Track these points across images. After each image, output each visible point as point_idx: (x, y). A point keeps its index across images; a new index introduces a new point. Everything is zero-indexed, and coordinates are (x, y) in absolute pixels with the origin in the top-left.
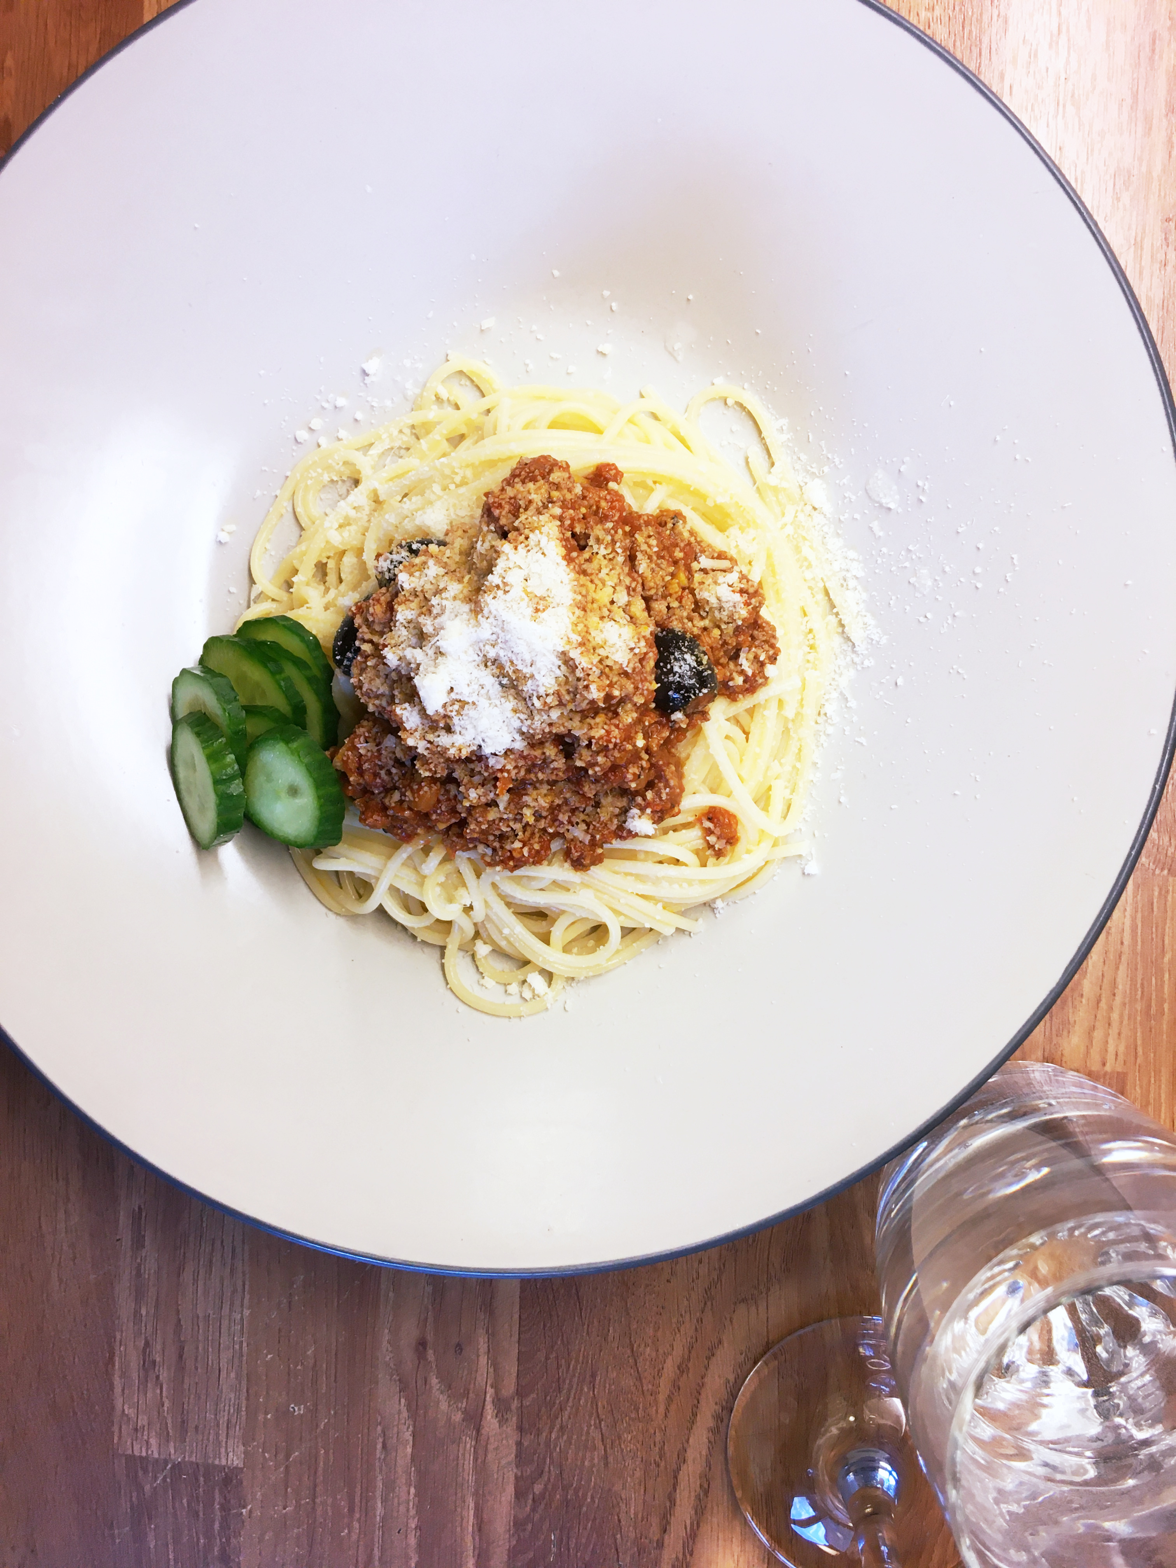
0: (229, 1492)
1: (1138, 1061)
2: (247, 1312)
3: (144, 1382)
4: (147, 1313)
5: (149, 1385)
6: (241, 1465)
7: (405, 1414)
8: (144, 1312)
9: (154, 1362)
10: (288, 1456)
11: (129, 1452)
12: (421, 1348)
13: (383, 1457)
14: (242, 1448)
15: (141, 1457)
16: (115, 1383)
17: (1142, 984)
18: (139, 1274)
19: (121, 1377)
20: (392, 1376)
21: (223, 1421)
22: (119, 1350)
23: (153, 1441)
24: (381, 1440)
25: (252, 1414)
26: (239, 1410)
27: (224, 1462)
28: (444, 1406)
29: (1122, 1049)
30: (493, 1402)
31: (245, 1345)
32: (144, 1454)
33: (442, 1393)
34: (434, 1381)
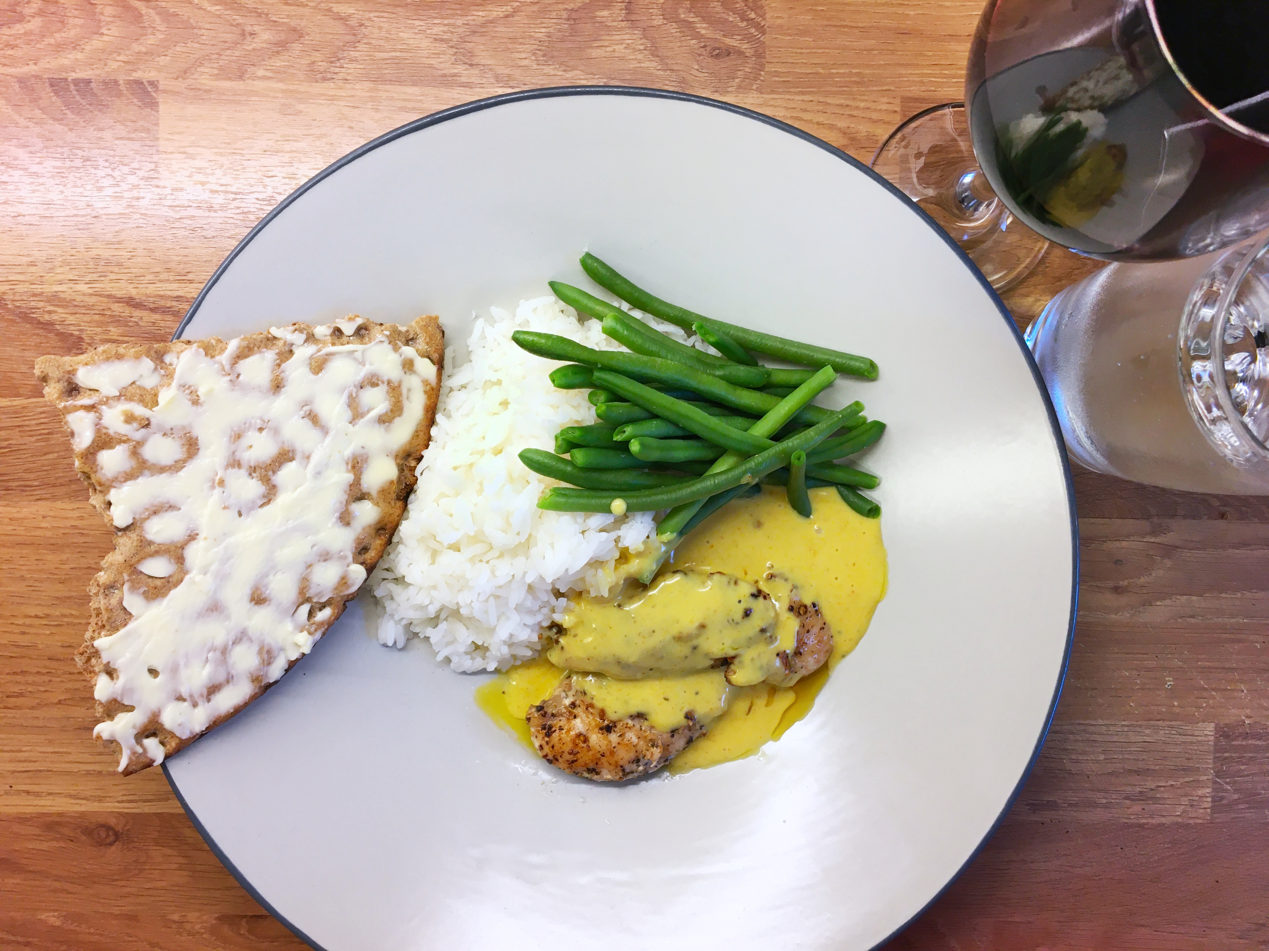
0: (1233, 734)
1: (893, 88)
2: (1100, 722)
3: (1156, 800)
4: (1104, 798)
5: (1158, 796)
6: (1213, 725)
7: (1168, 602)
8: (1104, 801)
9: (1141, 792)
10: (1205, 689)
11: (1209, 810)
12: (1119, 590)
13: (1200, 618)
14: (1200, 725)
15: (1213, 801)
16: (1158, 822)
17: (840, 87)
18: (1076, 805)
19: (1153, 818)
20: (1140, 612)
21: (1182, 739)
22: (1133, 820)
23: (1200, 793)
24: (1188, 619)
25: (1175, 717)
26: (1172, 727)
27: (1212, 738)
28: (1161, 573)
29: (885, 100)
30: (1156, 536)
31: (1124, 723)
32: (1209, 799)
33: (1151, 574)
34: (1142, 580)
